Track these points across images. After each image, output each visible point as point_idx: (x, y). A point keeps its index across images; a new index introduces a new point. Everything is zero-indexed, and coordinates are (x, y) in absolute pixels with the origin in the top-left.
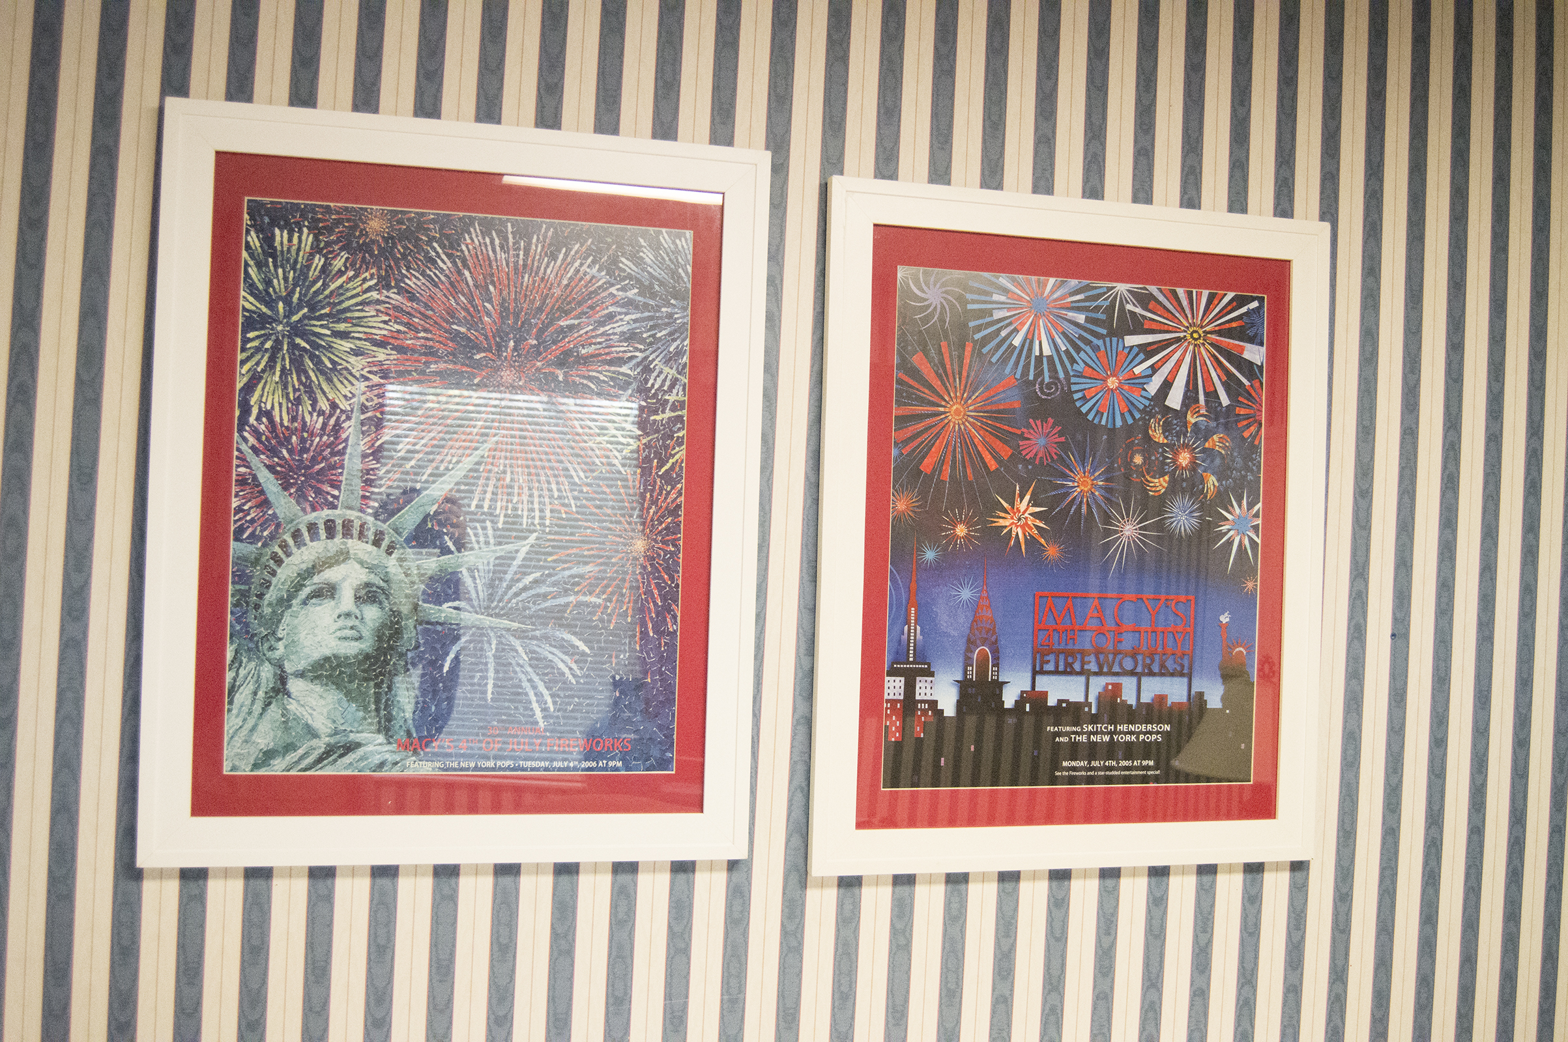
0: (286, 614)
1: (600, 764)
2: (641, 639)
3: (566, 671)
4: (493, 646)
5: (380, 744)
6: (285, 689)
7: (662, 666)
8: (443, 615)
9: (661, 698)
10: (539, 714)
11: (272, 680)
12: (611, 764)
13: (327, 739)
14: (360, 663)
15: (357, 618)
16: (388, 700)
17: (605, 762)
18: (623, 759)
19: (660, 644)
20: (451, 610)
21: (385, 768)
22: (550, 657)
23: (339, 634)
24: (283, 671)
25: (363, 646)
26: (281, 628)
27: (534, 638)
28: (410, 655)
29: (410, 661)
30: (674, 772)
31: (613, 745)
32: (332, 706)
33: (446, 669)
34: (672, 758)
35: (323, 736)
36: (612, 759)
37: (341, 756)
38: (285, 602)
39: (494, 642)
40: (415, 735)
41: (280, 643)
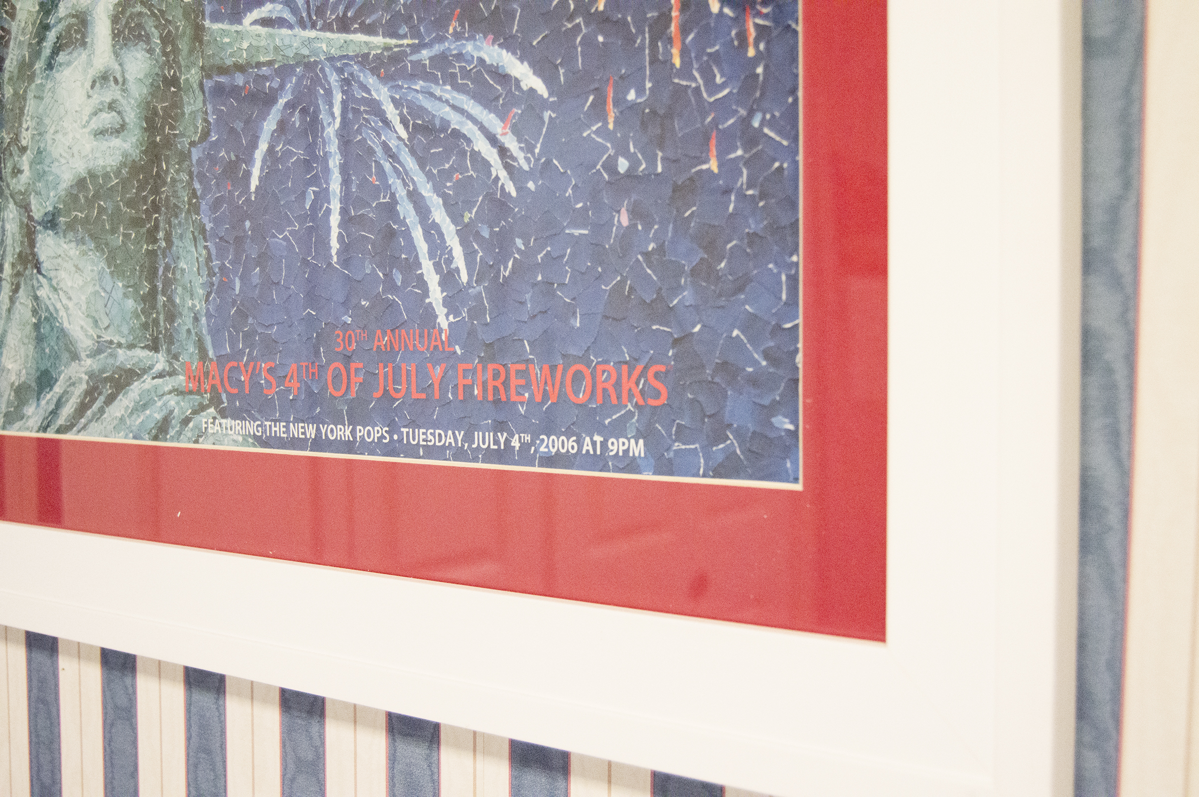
0: (30, 95)
1: (587, 447)
2: (684, 30)
3: (491, 154)
4: (337, 110)
5: (160, 375)
6: (34, 255)
7: (751, 113)
8: (245, 45)
9: (753, 226)
10: (436, 295)
11: (18, 237)
12: (616, 446)
13: (89, 361)
14: (125, 183)
15: (116, 81)
16: (167, 268)
17: (598, 439)
18: (646, 434)
19: (742, 37)
20: (258, 28)
21: (172, 432)
22: (456, 121)
23: (95, 124)
24: (31, 218)
25: (127, 146)
26: (25, 126)
27: (420, 72)
28: (196, 154)
29: (195, 170)
30: (798, 487)
31: (618, 384)
32: (90, 289)
33: (254, 182)
34: (794, 434)
35: (83, 355)
36: (617, 429)
37: (111, 399)
38: (26, 70)
39: (338, 97)
40: (211, 353)
41: (24, 158)
